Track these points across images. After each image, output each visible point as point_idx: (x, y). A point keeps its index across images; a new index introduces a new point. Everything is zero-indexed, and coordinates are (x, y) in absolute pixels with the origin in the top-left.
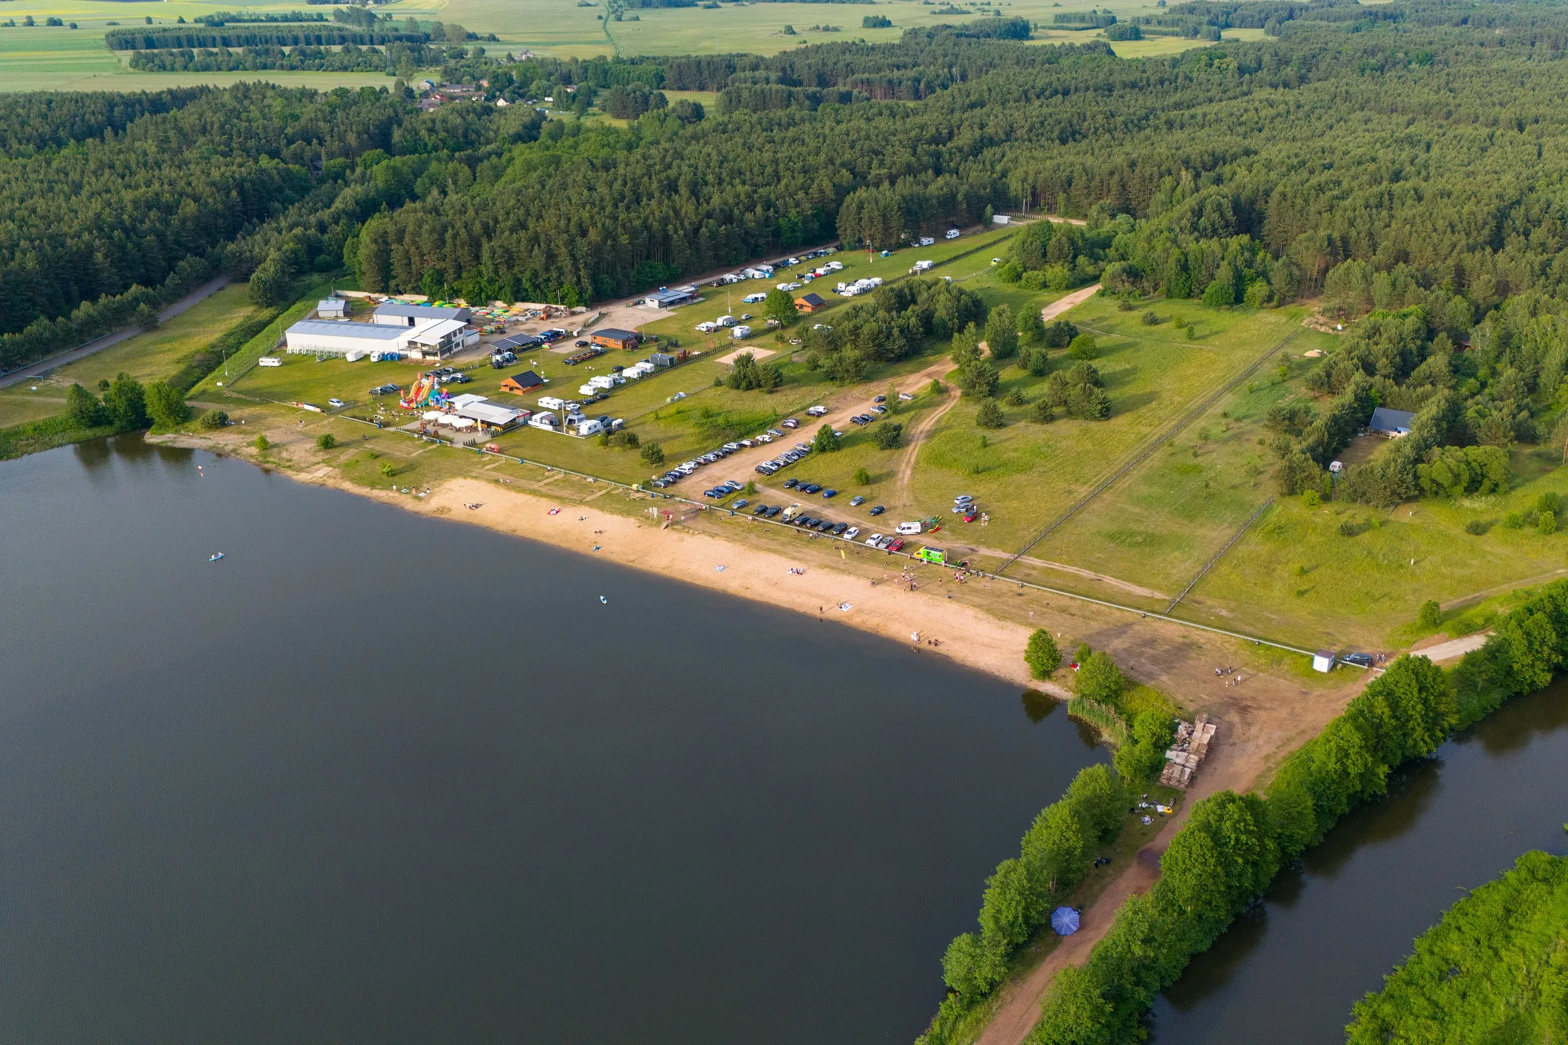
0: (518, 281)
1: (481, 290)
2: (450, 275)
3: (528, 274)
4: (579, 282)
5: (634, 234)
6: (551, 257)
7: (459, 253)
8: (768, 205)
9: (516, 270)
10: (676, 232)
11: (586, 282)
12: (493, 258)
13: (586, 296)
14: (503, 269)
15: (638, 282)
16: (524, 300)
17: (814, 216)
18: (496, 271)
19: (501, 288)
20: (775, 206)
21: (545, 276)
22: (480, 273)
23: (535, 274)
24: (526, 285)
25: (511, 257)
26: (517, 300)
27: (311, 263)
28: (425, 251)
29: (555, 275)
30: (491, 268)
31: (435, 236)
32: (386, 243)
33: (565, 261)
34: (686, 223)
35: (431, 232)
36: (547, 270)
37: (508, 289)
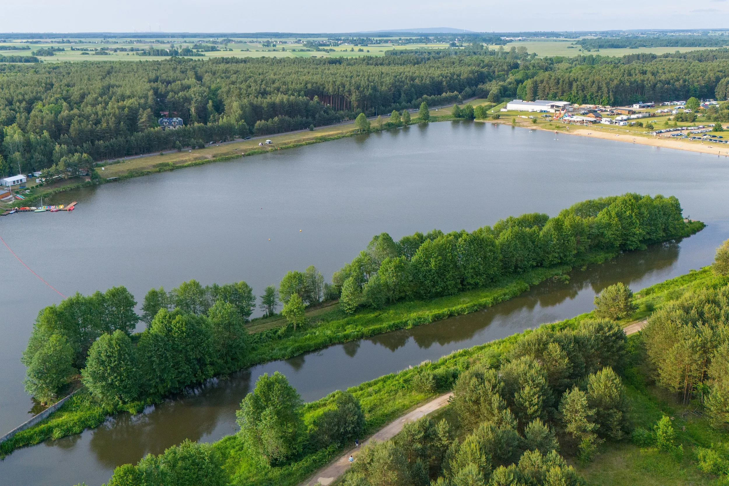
0: (585, 96)
1: (571, 99)
2: (560, 94)
3: (590, 94)
4: (609, 96)
5: (631, 83)
6: (599, 88)
7: (564, 87)
8: (685, 81)
9: (585, 92)
10: (647, 84)
11: (612, 97)
12: (577, 88)
13: (611, 102)
14: (580, 92)
15: (630, 101)
16: (586, 104)
17: (706, 86)
18: (577, 93)
19: (578, 99)
20: (688, 81)
21: (596, 94)
22: (571, 93)
23: (592, 94)
24: (588, 97)
25: (584, 88)
26: (583, 104)
27: (504, 94)
28: (551, 86)
29: (600, 94)
30: (576, 92)
31: (556, 81)
32: (536, 84)
33: (605, 89)
34: (651, 83)
35: (554, 80)
36: (597, 92)
37: (581, 100)
